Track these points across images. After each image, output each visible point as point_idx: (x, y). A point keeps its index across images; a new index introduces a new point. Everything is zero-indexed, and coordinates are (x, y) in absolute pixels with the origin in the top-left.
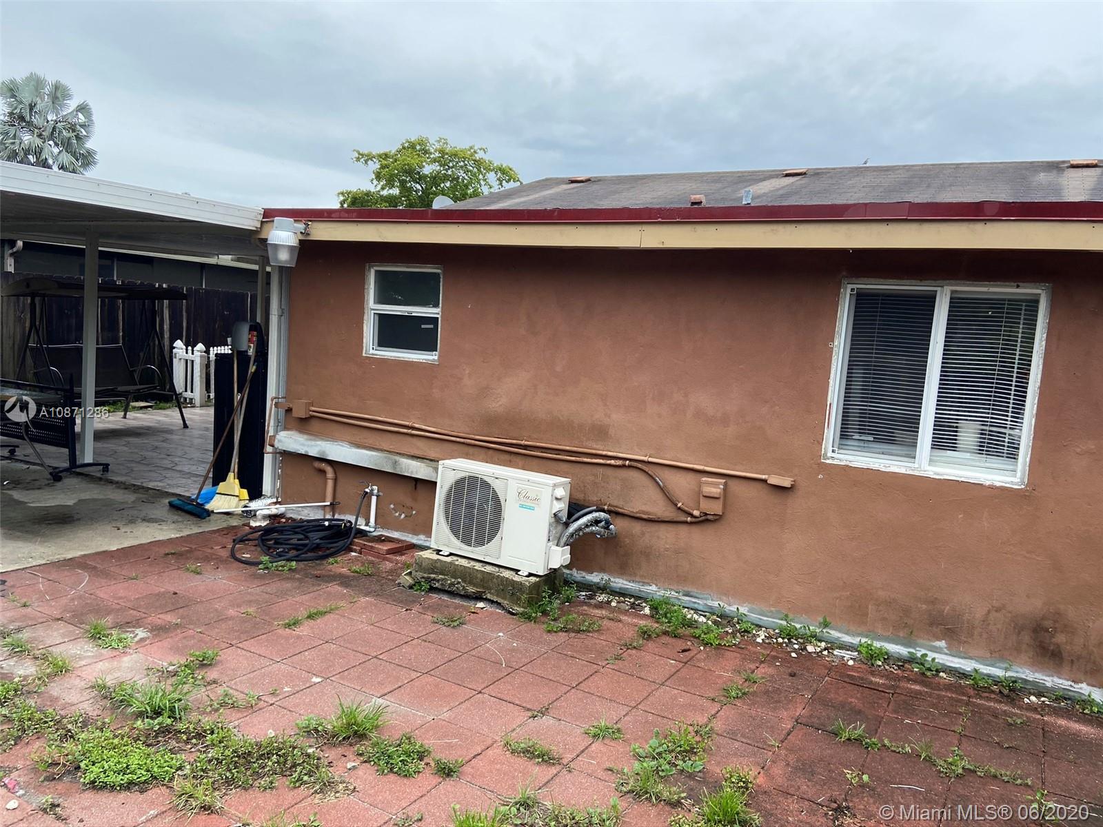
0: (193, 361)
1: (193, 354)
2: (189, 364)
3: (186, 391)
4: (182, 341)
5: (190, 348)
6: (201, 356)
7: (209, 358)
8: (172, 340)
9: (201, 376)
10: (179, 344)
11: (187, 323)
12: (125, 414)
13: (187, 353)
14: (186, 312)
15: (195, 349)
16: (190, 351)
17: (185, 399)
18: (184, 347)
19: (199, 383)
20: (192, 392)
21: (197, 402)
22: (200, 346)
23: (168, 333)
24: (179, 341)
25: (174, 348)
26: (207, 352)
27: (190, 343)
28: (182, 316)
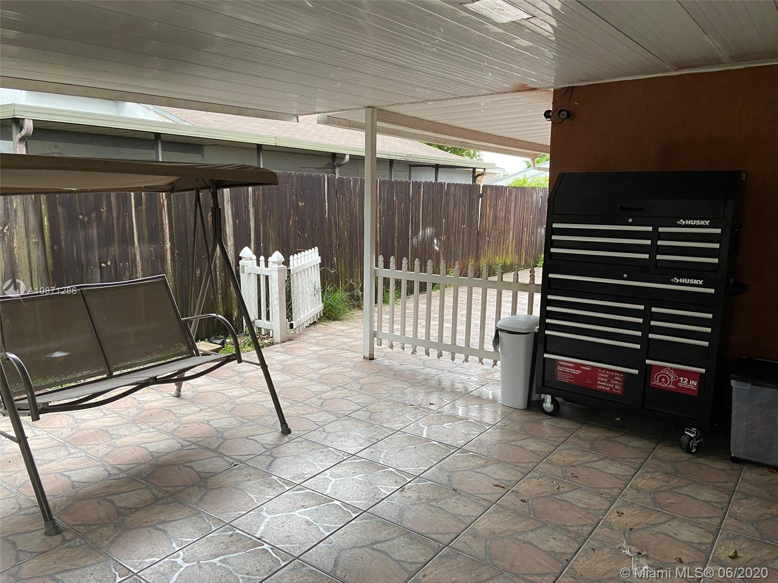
0: (267, 277)
1: (267, 266)
2: (263, 282)
3: (260, 318)
4: (250, 248)
5: (262, 258)
6: (279, 271)
7: (289, 271)
8: (238, 249)
9: (280, 299)
10: (247, 252)
11: (255, 222)
13: (258, 265)
14: (254, 206)
15: (270, 259)
16: (262, 263)
17: (260, 329)
18: (254, 257)
19: (277, 308)
20: (268, 318)
21: (277, 338)
22: (277, 256)
23: (232, 239)
24: (246, 249)
25: (241, 258)
26: (286, 263)
27: (262, 252)
28: (249, 211)
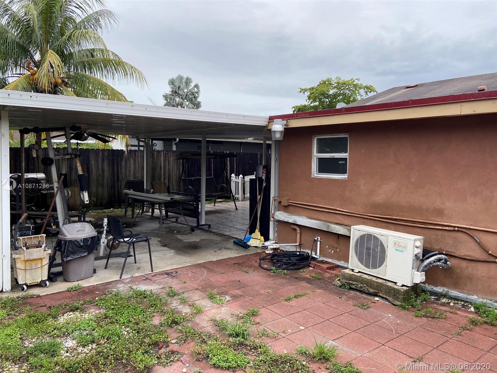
0: (238, 182)
1: (238, 179)
2: (237, 183)
3: (236, 194)
4: (234, 174)
5: (237, 177)
6: (241, 180)
7: (244, 180)
8: (231, 174)
9: (241, 188)
10: (233, 175)
11: (236, 167)
12: (215, 204)
13: (236, 179)
14: (236, 162)
15: (239, 177)
16: (237, 178)
17: (236, 197)
18: (235, 177)
19: (241, 191)
20: (238, 195)
21: (240, 199)
22: (241, 176)
23: (229, 171)
24: (233, 174)
25: (231, 177)
26: (244, 178)
27: (237, 175)
28: (234, 164)
